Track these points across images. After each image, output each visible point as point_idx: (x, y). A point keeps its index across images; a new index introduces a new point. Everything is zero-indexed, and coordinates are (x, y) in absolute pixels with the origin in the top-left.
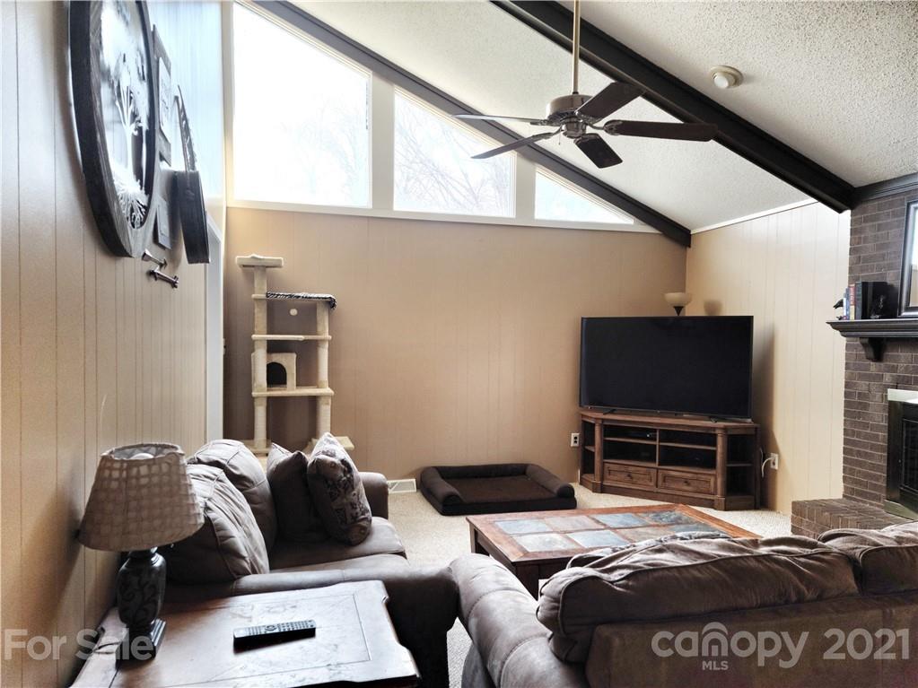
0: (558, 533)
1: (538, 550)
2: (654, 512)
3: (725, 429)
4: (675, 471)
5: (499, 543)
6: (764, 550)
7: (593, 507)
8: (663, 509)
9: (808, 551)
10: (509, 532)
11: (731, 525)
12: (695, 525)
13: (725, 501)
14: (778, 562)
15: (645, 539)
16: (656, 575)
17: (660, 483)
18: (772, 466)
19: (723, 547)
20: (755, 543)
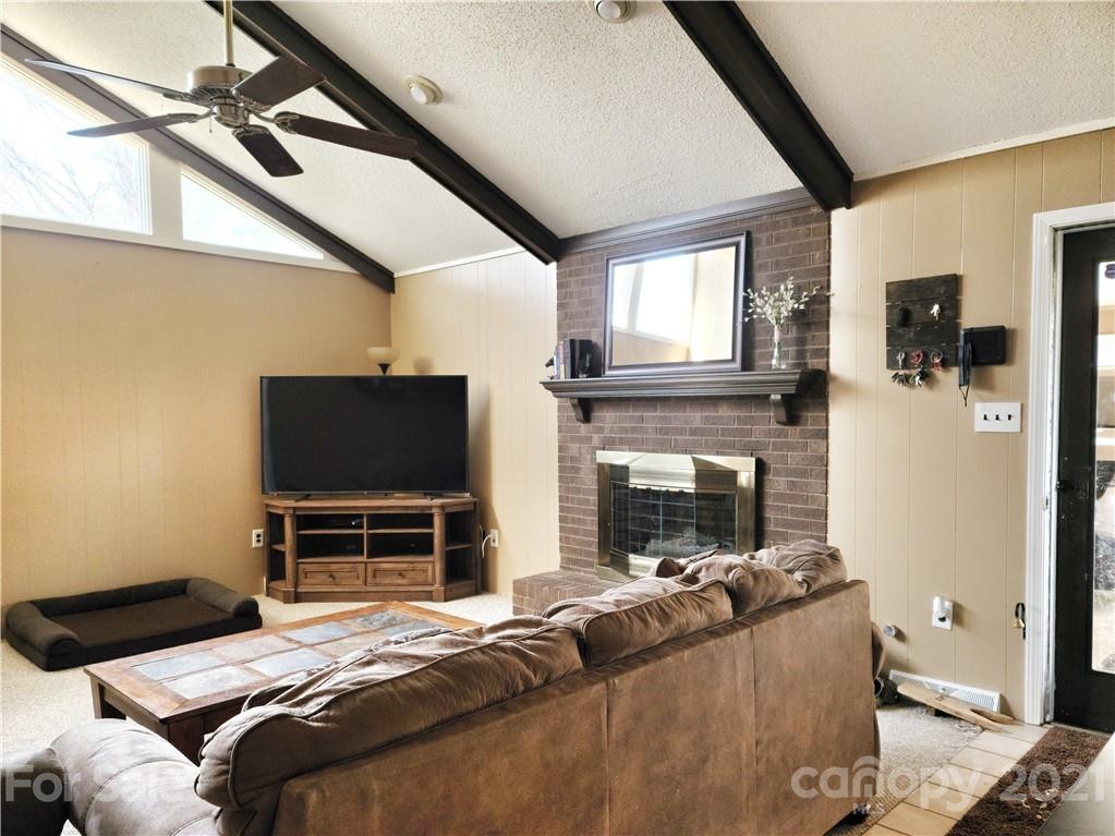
0: (233, 665)
1: (202, 695)
2: (362, 616)
3: (442, 507)
4: (387, 563)
5: (139, 696)
6: (489, 639)
7: (285, 621)
8: (373, 610)
9: (534, 631)
10: (155, 678)
11: (452, 617)
12: (412, 624)
13: (445, 591)
14: (503, 649)
15: (351, 651)
16: (365, 695)
17: (369, 580)
18: (492, 544)
19: (446, 644)
20: (480, 632)
